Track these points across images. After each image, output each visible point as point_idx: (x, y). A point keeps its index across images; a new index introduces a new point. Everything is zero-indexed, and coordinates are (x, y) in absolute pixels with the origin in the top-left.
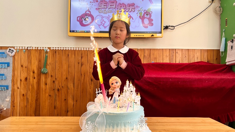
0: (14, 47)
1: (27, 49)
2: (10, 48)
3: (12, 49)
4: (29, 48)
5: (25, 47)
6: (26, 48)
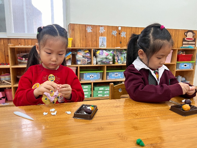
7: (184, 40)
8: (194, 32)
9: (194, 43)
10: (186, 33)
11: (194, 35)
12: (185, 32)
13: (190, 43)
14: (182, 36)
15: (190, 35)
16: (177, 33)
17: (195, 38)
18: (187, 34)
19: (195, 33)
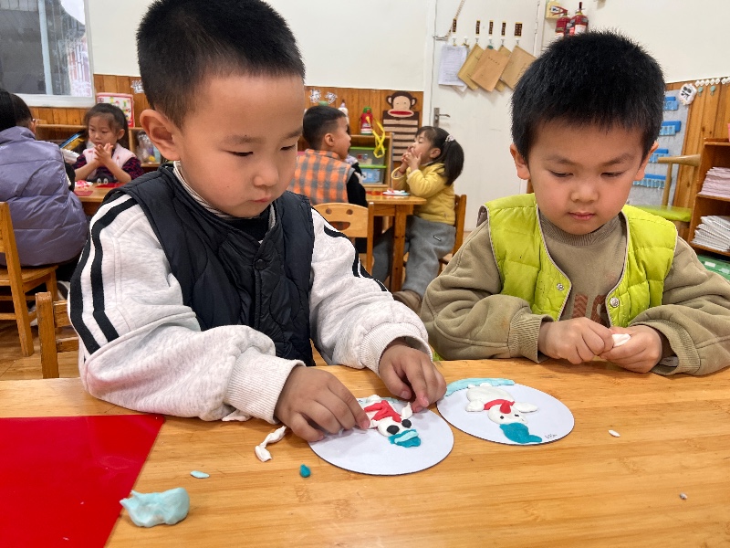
0: (693, 82)
1: (720, 83)
2: (686, 85)
3: (689, 86)
4: (724, 81)
5: (715, 79)
6: (718, 81)
7: (385, 115)
8: (414, 97)
9: (415, 123)
10: (390, 100)
11: (413, 103)
12: (388, 97)
13: (402, 122)
14: (379, 105)
15: (401, 104)
16: (366, 99)
17: (417, 109)
18: (392, 101)
19: (415, 99)
